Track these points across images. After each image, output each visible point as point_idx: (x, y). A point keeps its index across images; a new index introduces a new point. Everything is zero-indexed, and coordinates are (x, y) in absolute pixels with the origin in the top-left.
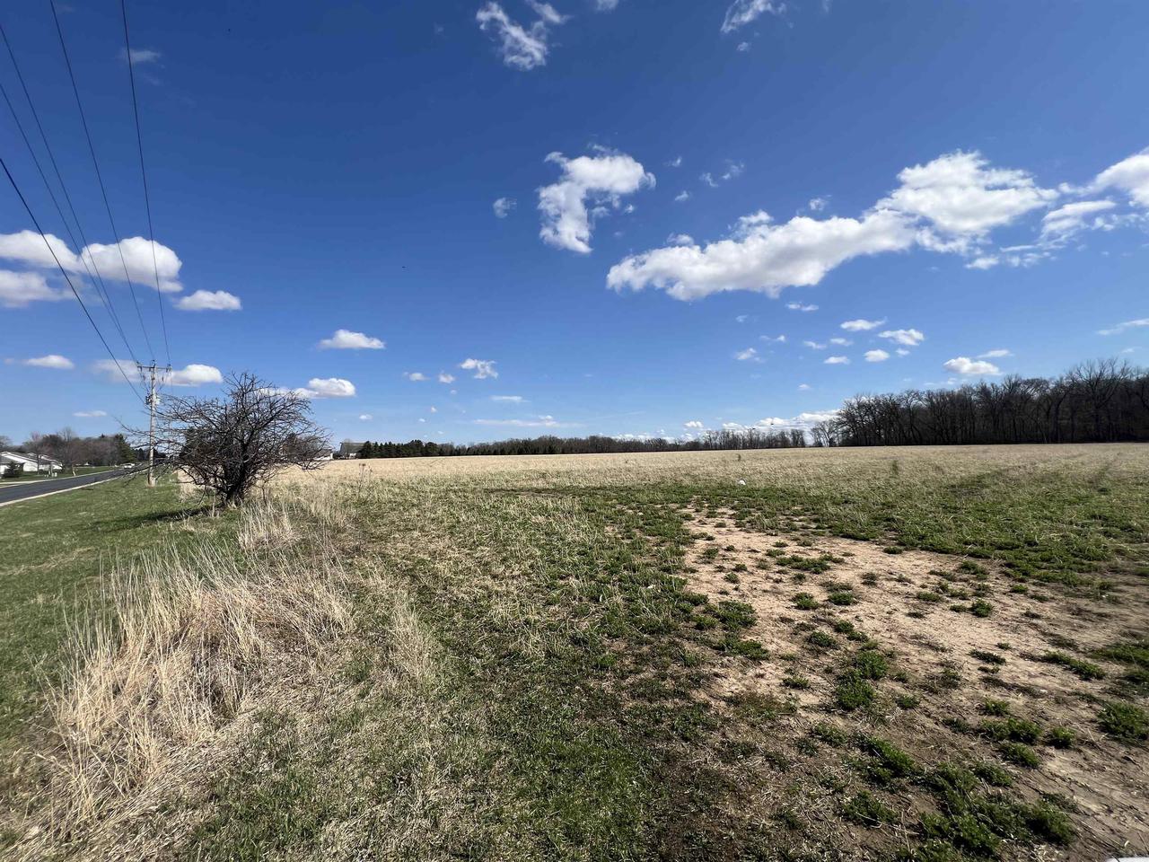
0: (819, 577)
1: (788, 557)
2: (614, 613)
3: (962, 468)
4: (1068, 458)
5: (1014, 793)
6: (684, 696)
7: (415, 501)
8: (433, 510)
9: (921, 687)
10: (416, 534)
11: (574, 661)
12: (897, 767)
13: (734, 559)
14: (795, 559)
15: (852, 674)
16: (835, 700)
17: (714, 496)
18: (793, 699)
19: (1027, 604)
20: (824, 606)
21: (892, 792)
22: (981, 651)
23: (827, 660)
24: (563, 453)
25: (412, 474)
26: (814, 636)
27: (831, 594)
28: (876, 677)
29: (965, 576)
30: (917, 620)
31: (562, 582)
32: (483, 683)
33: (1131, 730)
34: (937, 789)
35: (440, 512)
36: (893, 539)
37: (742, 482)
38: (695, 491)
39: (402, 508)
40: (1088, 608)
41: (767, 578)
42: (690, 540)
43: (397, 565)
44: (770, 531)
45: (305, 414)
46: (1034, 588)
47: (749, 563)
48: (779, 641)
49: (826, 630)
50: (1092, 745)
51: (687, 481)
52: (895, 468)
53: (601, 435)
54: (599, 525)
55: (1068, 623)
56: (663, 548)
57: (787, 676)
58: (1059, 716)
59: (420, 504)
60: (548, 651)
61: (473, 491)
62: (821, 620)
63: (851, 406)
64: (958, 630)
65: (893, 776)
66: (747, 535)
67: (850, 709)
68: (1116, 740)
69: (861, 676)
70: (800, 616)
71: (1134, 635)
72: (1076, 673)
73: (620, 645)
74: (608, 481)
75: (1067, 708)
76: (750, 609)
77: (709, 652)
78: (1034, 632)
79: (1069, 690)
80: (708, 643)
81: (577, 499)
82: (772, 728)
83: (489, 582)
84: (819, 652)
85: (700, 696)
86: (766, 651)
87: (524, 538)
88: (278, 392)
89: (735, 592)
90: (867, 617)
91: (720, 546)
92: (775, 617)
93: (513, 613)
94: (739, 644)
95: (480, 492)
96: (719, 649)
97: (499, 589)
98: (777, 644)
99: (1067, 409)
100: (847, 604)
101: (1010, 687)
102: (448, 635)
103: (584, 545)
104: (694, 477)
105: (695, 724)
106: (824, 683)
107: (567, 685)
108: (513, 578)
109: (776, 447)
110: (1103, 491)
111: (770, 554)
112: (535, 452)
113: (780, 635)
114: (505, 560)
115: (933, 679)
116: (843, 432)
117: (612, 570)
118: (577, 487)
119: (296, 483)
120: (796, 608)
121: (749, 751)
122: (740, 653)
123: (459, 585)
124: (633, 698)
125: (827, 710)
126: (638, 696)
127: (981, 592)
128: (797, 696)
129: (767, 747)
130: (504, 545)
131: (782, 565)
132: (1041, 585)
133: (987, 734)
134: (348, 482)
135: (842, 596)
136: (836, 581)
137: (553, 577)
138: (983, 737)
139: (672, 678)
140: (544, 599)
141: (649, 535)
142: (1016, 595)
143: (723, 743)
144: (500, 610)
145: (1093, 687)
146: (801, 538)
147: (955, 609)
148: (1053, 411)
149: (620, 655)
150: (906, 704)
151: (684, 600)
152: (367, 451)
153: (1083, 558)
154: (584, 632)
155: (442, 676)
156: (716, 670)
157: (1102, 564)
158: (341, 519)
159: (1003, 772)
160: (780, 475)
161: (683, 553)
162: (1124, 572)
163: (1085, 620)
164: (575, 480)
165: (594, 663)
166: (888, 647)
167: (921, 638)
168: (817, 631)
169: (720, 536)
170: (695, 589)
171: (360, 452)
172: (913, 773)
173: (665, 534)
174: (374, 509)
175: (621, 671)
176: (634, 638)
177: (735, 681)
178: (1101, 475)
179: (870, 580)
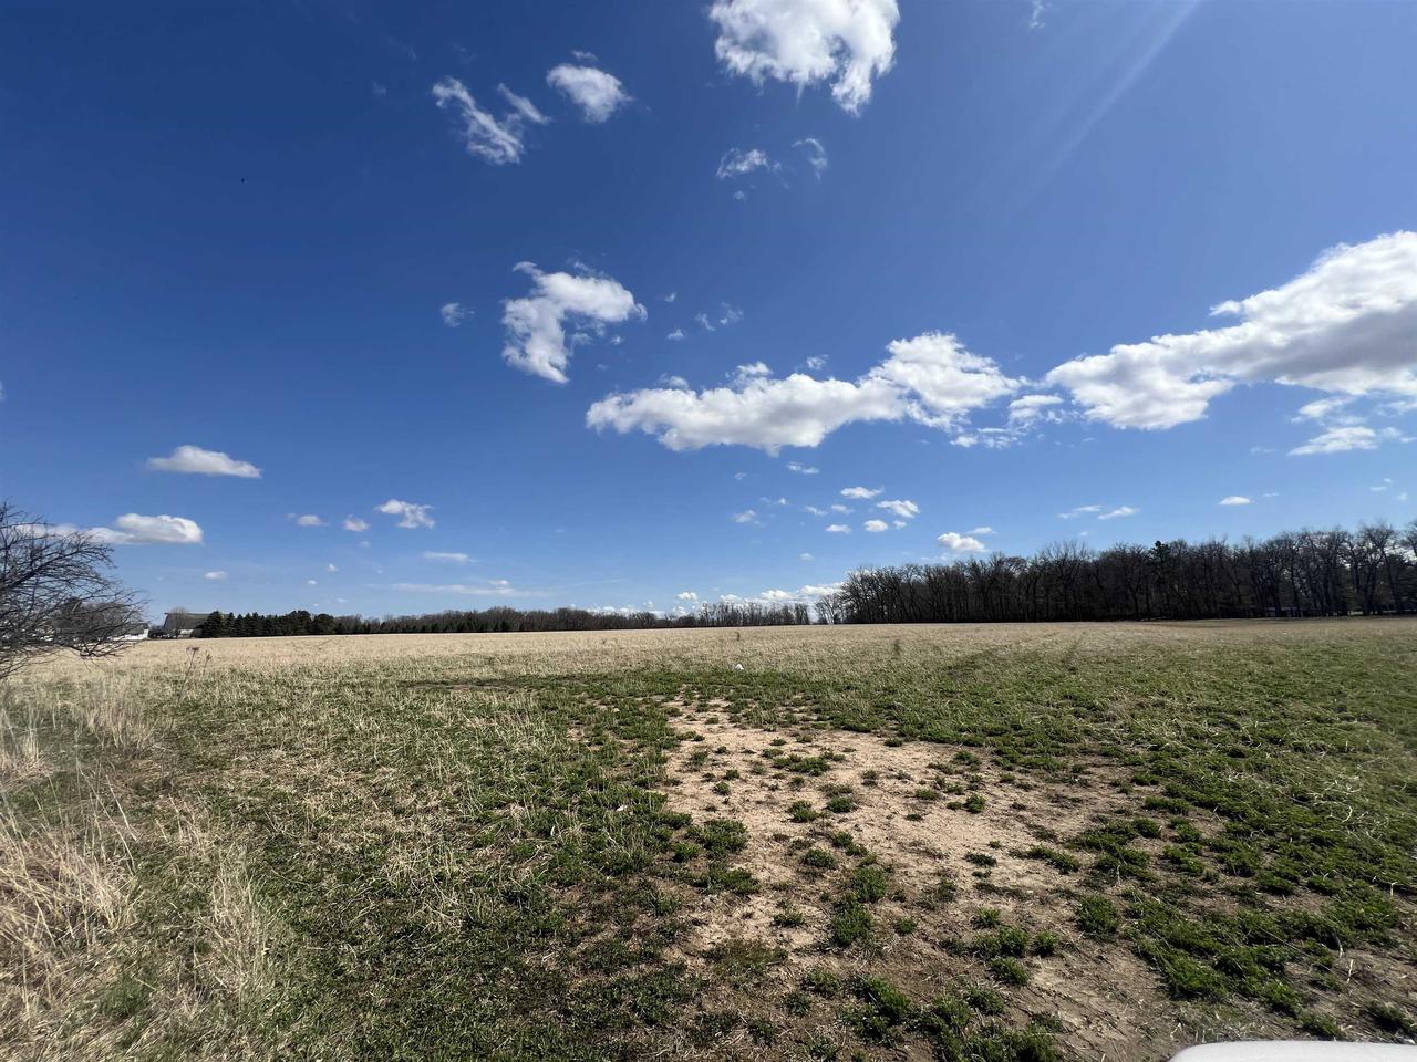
0: (818, 779)
1: (786, 757)
2: (569, 850)
3: (958, 648)
4: (1045, 637)
5: (1006, 1020)
6: (652, 958)
7: (284, 702)
8: (313, 715)
9: (918, 904)
10: (278, 753)
11: (505, 929)
12: (892, 1013)
13: (725, 764)
14: (793, 759)
15: (849, 898)
16: (830, 935)
17: (706, 685)
18: (784, 941)
19: (1015, 794)
20: (822, 816)
21: (888, 1046)
22: (974, 852)
23: (822, 885)
24: (521, 630)
25: (287, 661)
26: (811, 854)
27: (830, 800)
28: (874, 899)
29: (960, 768)
30: (916, 823)
31: (499, 812)
32: (356, 985)
33: (1102, 924)
34: (934, 1030)
35: (323, 718)
36: (895, 730)
37: (740, 666)
38: (684, 679)
39: (259, 714)
40: (1065, 794)
41: (762, 785)
42: (674, 742)
43: (235, 805)
44: (767, 726)
45: (100, 568)
46: (1019, 776)
47: (742, 768)
48: (772, 866)
49: (823, 846)
50: (1072, 948)
51: (676, 667)
52: (897, 648)
53: (573, 607)
54: (559, 727)
55: (1050, 812)
56: (641, 755)
57: (780, 911)
58: (1043, 918)
59: (293, 706)
60: (467, 919)
61: (382, 685)
62: (820, 834)
63: (855, 579)
64: (954, 830)
65: (889, 1026)
66: (742, 732)
67: (845, 945)
68: (1092, 938)
69: (859, 900)
70: (796, 831)
71: (1101, 820)
72: (1056, 867)
73: (573, 896)
74: (578, 668)
75: (1051, 908)
76: (740, 828)
77: (689, 891)
78: (1019, 825)
79: (1051, 887)
80: (688, 879)
81: (534, 692)
82: (758, 985)
83: (389, 820)
84: (815, 875)
85: (673, 955)
86: (757, 881)
87: (451, 751)
88: (51, 531)
89: (724, 807)
90: (866, 826)
91: (710, 747)
92: (769, 835)
93: (420, 866)
94: (724, 876)
95: (392, 686)
96: (701, 885)
97: (403, 830)
98: (770, 870)
99: (1042, 588)
100: (847, 811)
101: (1000, 892)
102: (308, 913)
103: (536, 756)
104: (685, 660)
105: (664, 997)
106: (819, 914)
107: (490, 967)
108: (428, 811)
109: (779, 624)
110: (1073, 670)
111: (766, 755)
112: (482, 629)
113: (773, 858)
114: (418, 785)
115: (930, 893)
116: (848, 608)
117: (570, 789)
118: (536, 676)
119: (66, 679)
120: (792, 821)
121: (729, 1022)
122: (727, 887)
123: (338, 830)
124: (585, 971)
125: (821, 949)
126: (592, 968)
127: (975, 784)
128: (789, 936)
129: (751, 1014)
130: (420, 763)
131: (779, 767)
132: (1026, 772)
133: (979, 951)
134: (169, 675)
135: (841, 802)
136: (836, 784)
137: (488, 806)
138: (977, 956)
139: (640, 934)
140: (471, 839)
141: (625, 738)
142: (1005, 785)
143: (698, 1018)
144: (401, 861)
145: (1070, 881)
146: (801, 732)
147: (952, 807)
148: (1031, 589)
149: (571, 911)
150: (904, 929)
151: (662, 822)
152: (213, 627)
153: (1060, 740)
154: (524, 883)
155: (286, 985)
156: (695, 915)
157: (1074, 746)
158: (142, 734)
159: (995, 997)
160: (781, 658)
161: (665, 760)
162: (1091, 753)
163: (1062, 807)
164: (534, 666)
165: (533, 928)
166: (887, 859)
167: (920, 844)
168: (814, 849)
169: (712, 735)
170: (677, 807)
171: (200, 627)
172: (910, 1017)
173: (645, 736)
174: (210, 717)
175: (571, 934)
176: (593, 883)
177: (717, 926)
178: (1070, 654)
179: (870, 779)
